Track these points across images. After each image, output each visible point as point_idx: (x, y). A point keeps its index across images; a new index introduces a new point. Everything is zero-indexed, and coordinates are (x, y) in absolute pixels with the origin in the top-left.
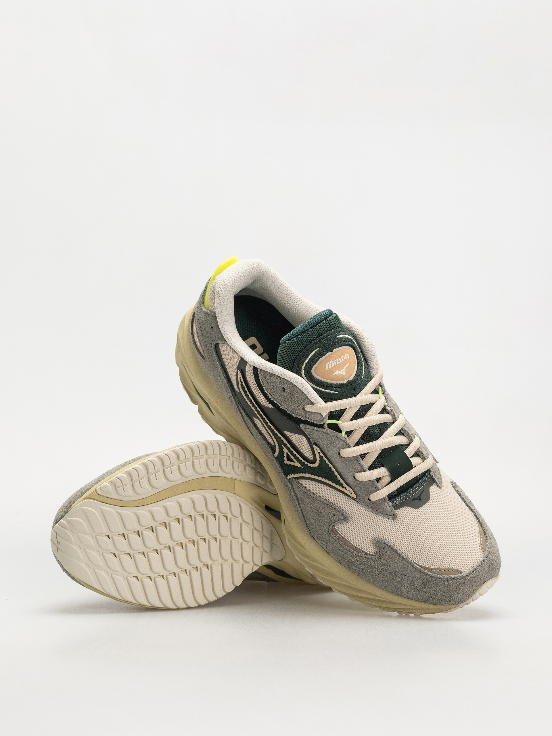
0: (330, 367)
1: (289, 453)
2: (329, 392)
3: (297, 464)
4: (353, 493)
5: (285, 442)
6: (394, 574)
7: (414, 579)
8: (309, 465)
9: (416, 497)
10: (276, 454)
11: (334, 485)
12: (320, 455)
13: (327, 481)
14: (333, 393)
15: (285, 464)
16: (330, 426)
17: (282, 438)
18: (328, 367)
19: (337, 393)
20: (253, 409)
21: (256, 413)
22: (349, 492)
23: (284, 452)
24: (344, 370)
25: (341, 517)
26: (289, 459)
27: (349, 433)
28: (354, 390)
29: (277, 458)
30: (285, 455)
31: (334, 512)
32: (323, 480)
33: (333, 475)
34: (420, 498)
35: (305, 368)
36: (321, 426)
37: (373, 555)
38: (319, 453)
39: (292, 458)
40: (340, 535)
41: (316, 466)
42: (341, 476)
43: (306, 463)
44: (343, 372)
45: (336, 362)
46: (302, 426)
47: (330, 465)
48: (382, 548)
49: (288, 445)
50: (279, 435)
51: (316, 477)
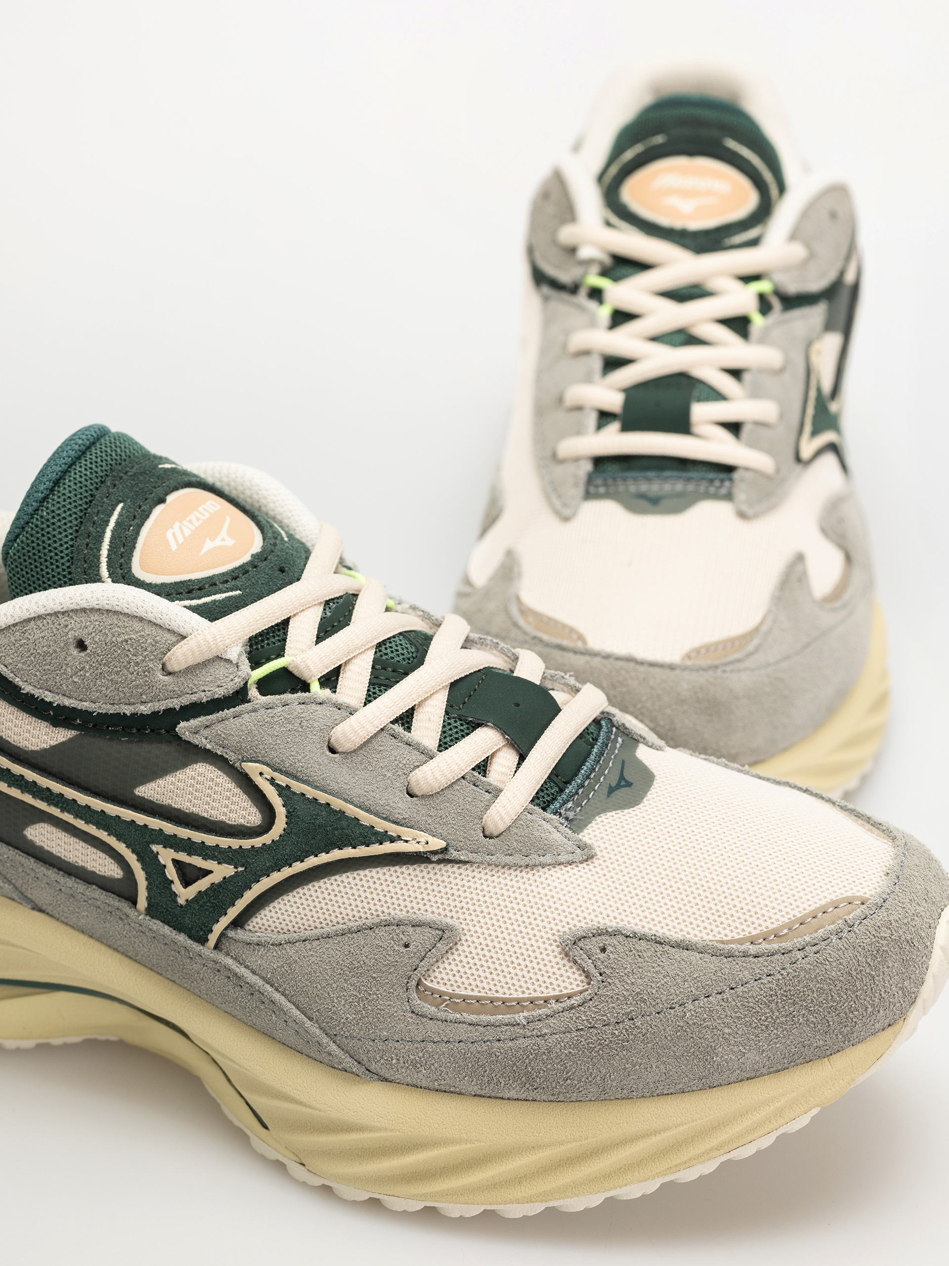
0: (181, 540)
1: (183, 857)
2: (214, 601)
3: (221, 871)
4: (430, 839)
5: (155, 823)
6: (672, 1011)
7: (740, 989)
8: (258, 842)
9: (614, 784)
10: (142, 902)
11: (362, 851)
12: (278, 787)
13: (336, 854)
14: (226, 598)
15: (181, 906)
16: (266, 686)
17: (141, 819)
18: (177, 542)
19: (238, 592)
20: (15, 793)
21: (28, 798)
22: (418, 842)
23: (165, 866)
24: (224, 533)
25: (430, 935)
26: (189, 875)
27: (330, 680)
28: (282, 570)
29: (152, 911)
30: (171, 873)
31: (402, 936)
32: (324, 858)
33: (344, 823)
34: (626, 781)
35: (109, 571)
36: (240, 696)
37: (581, 992)
38: (272, 781)
39: (197, 861)
40: (451, 996)
41: (281, 832)
42: (368, 810)
43: (247, 844)
44: (223, 540)
45: (191, 521)
46: (184, 728)
47: (323, 798)
48: (598, 951)
49: (169, 828)
50: (127, 814)
51: (298, 867)
